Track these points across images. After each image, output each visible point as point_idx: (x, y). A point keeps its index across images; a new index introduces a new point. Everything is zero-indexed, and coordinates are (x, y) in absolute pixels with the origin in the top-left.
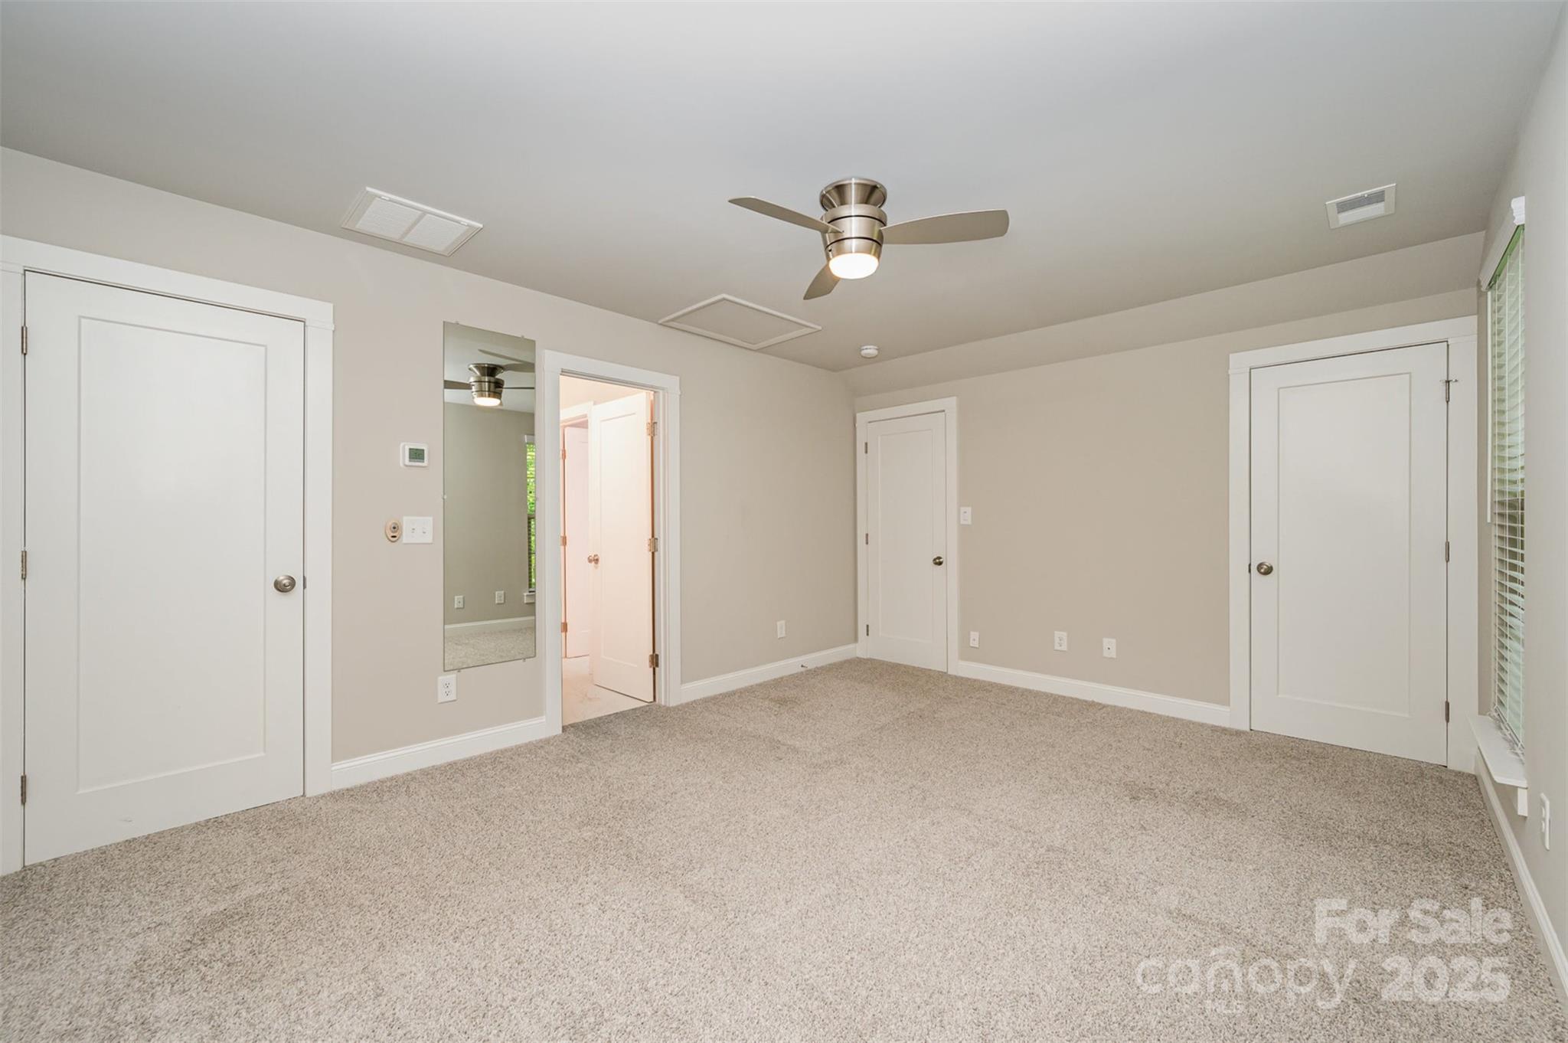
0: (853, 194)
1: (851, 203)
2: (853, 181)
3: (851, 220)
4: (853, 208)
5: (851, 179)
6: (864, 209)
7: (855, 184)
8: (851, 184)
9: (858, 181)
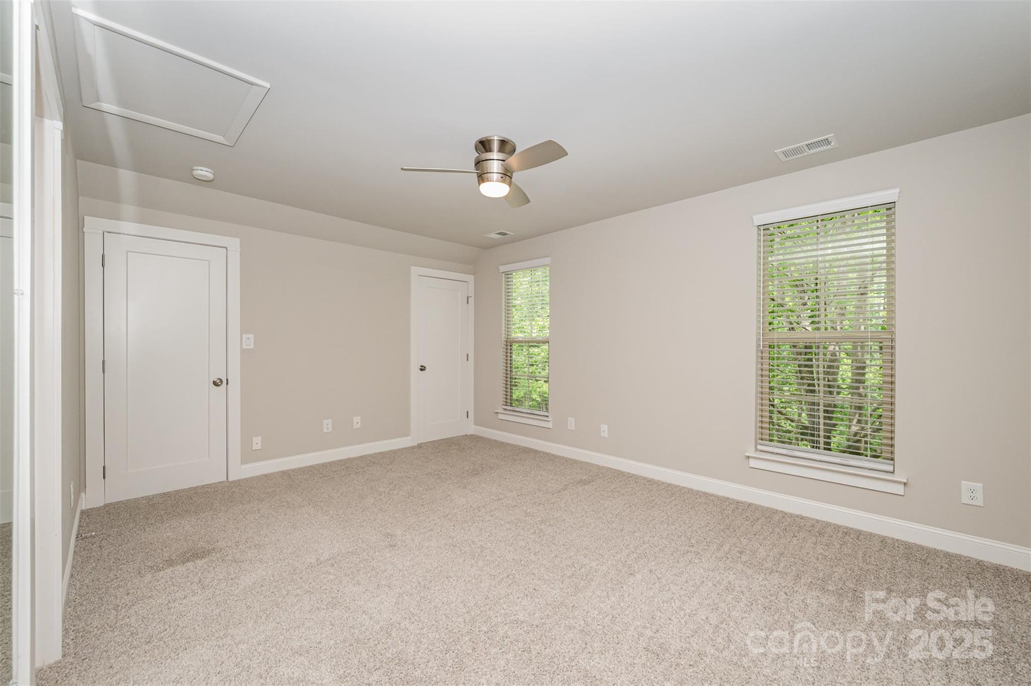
0: (496, 146)
1: (494, 152)
2: (496, 138)
3: (494, 162)
4: (495, 155)
5: (494, 136)
6: (501, 156)
7: (497, 140)
8: (494, 140)
9: (498, 138)
